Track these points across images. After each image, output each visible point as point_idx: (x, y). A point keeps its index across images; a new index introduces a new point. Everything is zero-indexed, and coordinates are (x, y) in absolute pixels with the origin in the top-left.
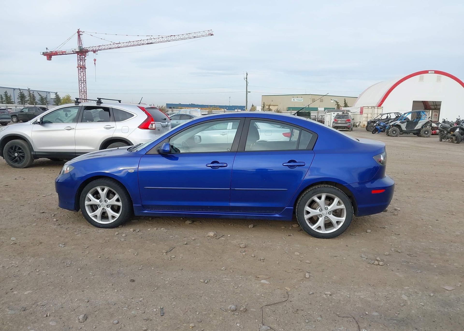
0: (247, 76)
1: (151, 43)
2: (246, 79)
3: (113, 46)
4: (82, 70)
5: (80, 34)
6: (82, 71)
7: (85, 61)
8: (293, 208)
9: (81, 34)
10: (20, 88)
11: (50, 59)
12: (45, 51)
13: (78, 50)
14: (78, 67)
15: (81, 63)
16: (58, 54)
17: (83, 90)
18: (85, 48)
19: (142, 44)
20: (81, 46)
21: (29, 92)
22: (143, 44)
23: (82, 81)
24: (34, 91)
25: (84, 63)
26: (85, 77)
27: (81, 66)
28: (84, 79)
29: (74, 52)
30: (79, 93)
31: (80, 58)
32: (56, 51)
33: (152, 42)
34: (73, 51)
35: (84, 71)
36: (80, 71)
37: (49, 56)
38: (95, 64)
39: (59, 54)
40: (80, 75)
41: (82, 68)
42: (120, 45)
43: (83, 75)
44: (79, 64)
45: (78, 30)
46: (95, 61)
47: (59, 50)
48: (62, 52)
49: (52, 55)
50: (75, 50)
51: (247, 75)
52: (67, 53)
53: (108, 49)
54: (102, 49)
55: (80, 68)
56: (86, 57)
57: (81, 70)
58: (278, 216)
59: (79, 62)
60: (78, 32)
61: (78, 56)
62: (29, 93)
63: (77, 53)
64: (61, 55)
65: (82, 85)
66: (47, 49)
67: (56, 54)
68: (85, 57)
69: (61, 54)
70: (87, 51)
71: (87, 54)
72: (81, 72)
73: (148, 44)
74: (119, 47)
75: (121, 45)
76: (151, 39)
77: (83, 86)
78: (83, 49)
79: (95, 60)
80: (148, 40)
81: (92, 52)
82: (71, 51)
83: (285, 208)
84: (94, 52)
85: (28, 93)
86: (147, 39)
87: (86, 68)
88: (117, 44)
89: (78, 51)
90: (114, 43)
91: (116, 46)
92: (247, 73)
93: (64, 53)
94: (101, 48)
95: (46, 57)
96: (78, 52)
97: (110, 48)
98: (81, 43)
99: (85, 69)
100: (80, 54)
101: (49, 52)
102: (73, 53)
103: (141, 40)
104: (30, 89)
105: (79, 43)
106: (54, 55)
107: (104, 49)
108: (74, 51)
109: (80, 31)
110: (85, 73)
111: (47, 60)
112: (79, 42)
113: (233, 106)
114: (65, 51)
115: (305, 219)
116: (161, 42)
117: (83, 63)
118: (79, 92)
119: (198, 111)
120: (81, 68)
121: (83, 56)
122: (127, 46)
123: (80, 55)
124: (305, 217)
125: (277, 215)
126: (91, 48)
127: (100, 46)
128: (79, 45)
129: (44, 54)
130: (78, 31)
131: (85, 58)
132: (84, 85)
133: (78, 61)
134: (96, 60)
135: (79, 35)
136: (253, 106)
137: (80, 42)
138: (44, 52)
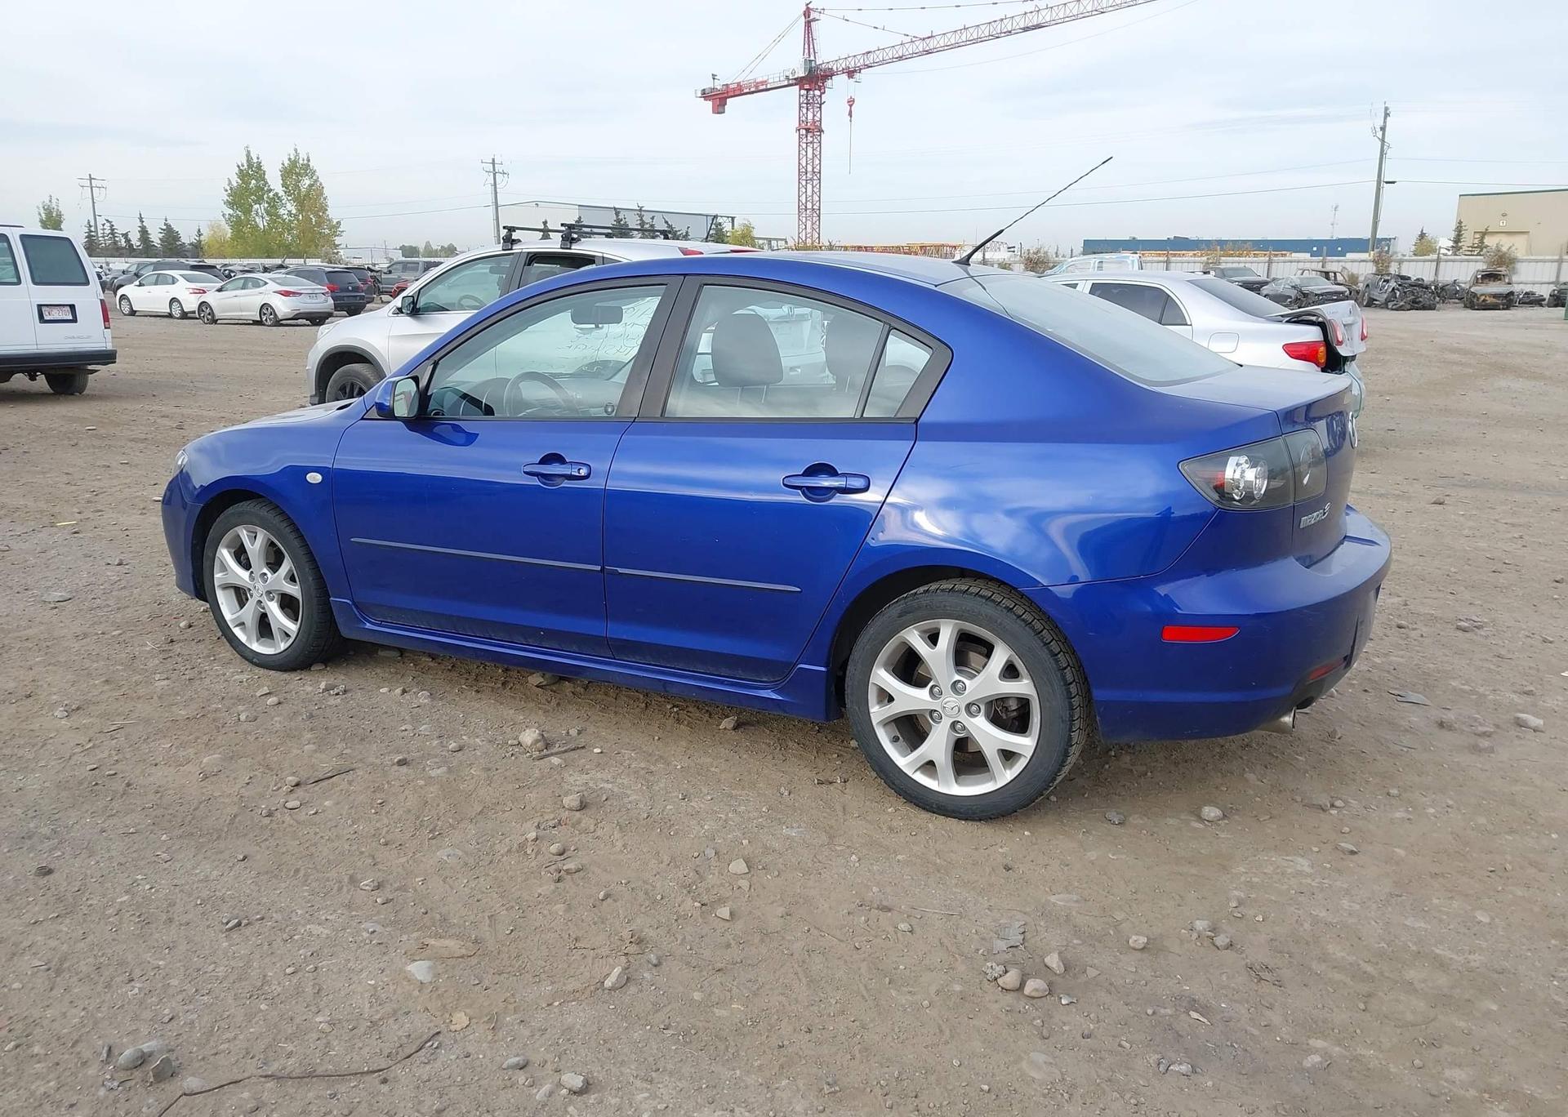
0: (1385, 122)
1: (1038, 26)
2: (1380, 134)
3: (911, 49)
4: (811, 139)
5: (811, 18)
6: (811, 143)
7: (820, 108)
8: (823, 669)
9: (815, 20)
10: (617, 207)
11: (720, 110)
12: (708, 84)
13: (801, 73)
14: (799, 130)
15: (810, 116)
16: (745, 91)
17: (809, 206)
18: (823, 66)
19: (1005, 33)
20: (812, 58)
21: (641, 217)
22: (1010, 32)
23: (808, 175)
24: (653, 214)
25: (818, 115)
26: (817, 162)
27: (809, 124)
28: (813, 168)
29: (791, 82)
30: (797, 216)
31: (807, 97)
32: (739, 84)
33: (1041, 20)
34: (787, 78)
35: (815, 140)
36: (805, 140)
37: (719, 98)
38: (850, 114)
39: (748, 90)
40: (805, 153)
41: (811, 130)
42: (932, 44)
43: (813, 153)
44: (804, 119)
45: (807, 4)
46: (851, 106)
47: (748, 78)
48: (758, 83)
49: (726, 95)
50: (794, 73)
51: (1387, 115)
52: (769, 87)
53: (894, 60)
54: (874, 63)
55: (804, 132)
56: (824, 93)
57: (807, 137)
58: (774, 696)
59: (804, 110)
60: (807, 13)
61: (803, 92)
62: (641, 220)
63: (799, 82)
64: (753, 92)
65: (809, 187)
66: (714, 77)
67: (738, 91)
68: (822, 94)
69: (753, 89)
70: (829, 74)
71: (829, 83)
72: (807, 146)
73: (1026, 29)
74: (928, 52)
75: (936, 42)
76: (1037, 9)
77: (809, 193)
78: (817, 67)
79: (851, 102)
80: (1028, 15)
81: (845, 76)
82: (782, 79)
83: (795, 665)
84: (851, 73)
85: (639, 222)
86: (1026, 13)
87: (823, 131)
88: (924, 39)
89: (803, 75)
90: (914, 39)
91: (921, 46)
92: (1386, 109)
93: (761, 88)
94: (871, 58)
95: (710, 104)
96: (802, 78)
97: (900, 58)
98: (812, 50)
99: (820, 135)
100: (807, 87)
101: (719, 88)
102: (786, 83)
103: (1002, 20)
104: (643, 209)
105: (807, 51)
106: (732, 97)
107: (883, 62)
108: (791, 78)
109: (812, 9)
110: (818, 149)
111: (714, 112)
112: (806, 46)
113: (1340, 242)
114: (765, 79)
115: (874, 723)
116: (1075, 18)
117: (814, 116)
118: (799, 212)
119: (1129, 262)
120: (808, 130)
121: (817, 93)
122: (957, 45)
123: (808, 90)
124: (871, 715)
125: (772, 694)
126: (841, 61)
127: (869, 52)
128: (806, 56)
129: (706, 95)
130: (804, 8)
131: (820, 96)
132: (813, 187)
133: (800, 109)
134: (854, 101)
135: (808, 24)
136: (1422, 236)
137: (811, 46)
138: (704, 90)
